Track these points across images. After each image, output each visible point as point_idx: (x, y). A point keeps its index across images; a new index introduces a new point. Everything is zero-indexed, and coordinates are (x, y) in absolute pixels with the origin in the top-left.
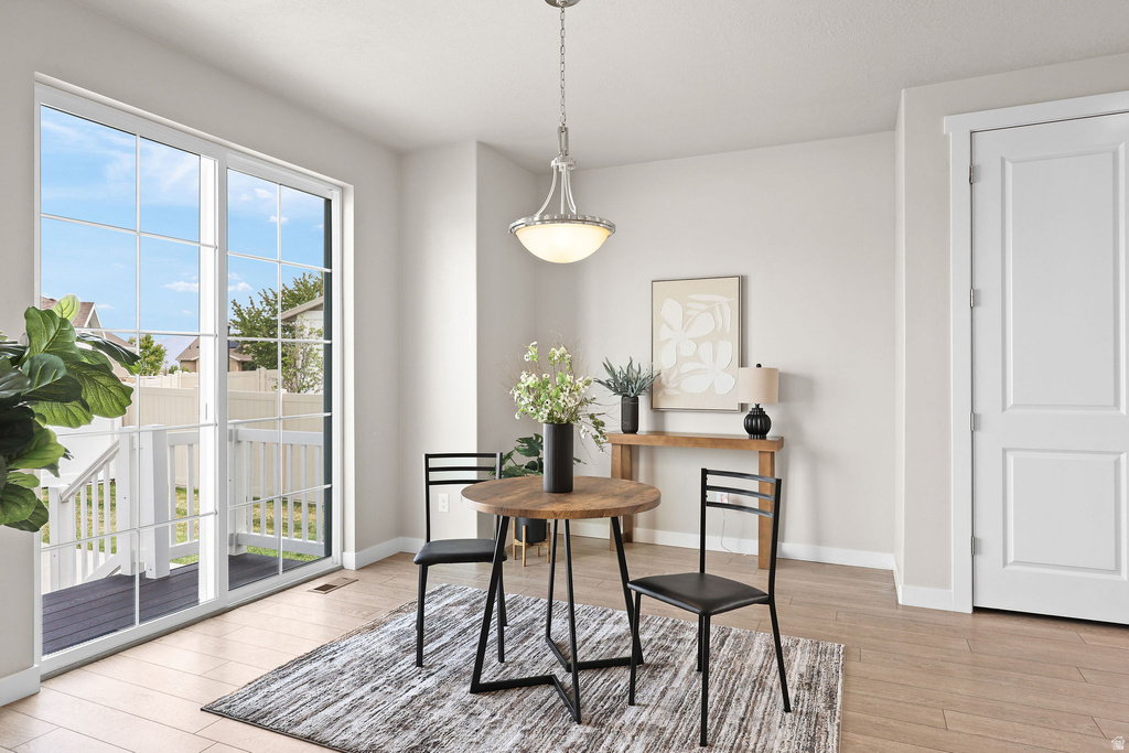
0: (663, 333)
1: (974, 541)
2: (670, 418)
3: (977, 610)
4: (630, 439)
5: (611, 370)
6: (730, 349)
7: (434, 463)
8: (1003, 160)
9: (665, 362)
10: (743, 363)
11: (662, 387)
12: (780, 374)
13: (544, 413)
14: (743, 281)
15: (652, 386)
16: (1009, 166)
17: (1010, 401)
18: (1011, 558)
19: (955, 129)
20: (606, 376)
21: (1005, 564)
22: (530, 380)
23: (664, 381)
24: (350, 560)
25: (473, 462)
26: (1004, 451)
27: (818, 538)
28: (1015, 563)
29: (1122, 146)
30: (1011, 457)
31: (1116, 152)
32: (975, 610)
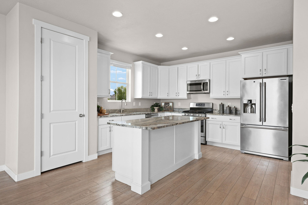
17: (52, 110)
19: (36, 24)
21: (50, 157)
26: (50, 124)
28: (53, 155)
29: (77, 46)
30: (52, 125)
31: (76, 47)
32: (42, 173)
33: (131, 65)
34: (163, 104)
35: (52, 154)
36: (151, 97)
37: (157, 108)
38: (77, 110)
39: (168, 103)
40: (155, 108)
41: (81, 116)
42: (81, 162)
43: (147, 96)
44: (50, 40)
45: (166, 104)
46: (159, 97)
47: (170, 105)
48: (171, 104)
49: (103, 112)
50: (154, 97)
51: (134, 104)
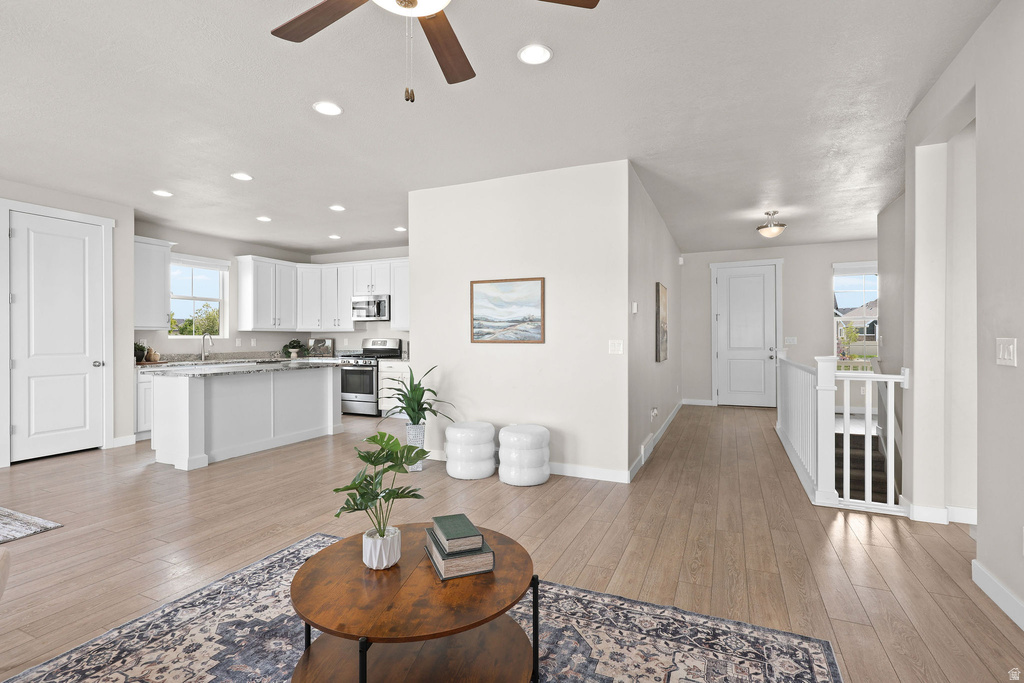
1: (11, 428)
16: (32, 234)
17: (33, 352)
21: (29, 435)
26: (29, 378)
28: (35, 434)
29: (87, 239)
30: (33, 381)
31: (84, 241)
32: (12, 464)
33: (229, 263)
34: (311, 343)
35: (33, 432)
36: (277, 328)
37: (297, 350)
38: (87, 354)
39: (323, 341)
40: (290, 350)
41: (97, 364)
42: (96, 449)
43: (269, 326)
44: (28, 230)
45: (317, 341)
46: (300, 328)
47: (326, 345)
48: (329, 343)
49: (152, 358)
50: (286, 327)
51: (238, 342)
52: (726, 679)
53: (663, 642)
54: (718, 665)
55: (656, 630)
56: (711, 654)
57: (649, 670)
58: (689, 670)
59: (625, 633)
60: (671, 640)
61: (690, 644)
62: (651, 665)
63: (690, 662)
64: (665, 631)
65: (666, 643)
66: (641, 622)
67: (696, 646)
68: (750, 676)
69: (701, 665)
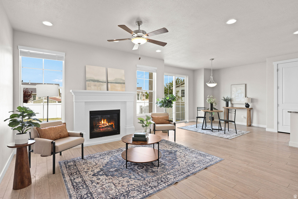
0: (233, 92)
1: (278, 122)
2: (234, 105)
3: (278, 132)
4: (227, 108)
5: (224, 98)
6: (244, 95)
7: (198, 108)
8: (283, 68)
9: (233, 97)
10: (246, 97)
11: (233, 100)
12: (251, 99)
13: (209, 102)
14: (246, 85)
15: (231, 100)
16: (284, 69)
17: (284, 102)
18: (284, 125)
19: (275, 64)
20: (223, 99)
21: (283, 126)
22: (208, 99)
23: (233, 99)
24: (188, 121)
25: (204, 108)
26: (283, 109)
27: (258, 123)
52: (103, 193)
53: (124, 191)
54: (107, 195)
55: (129, 193)
56: (111, 197)
57: (119, 184)
58: (112, 189)
59: (134, 187)
60: (123, 193)
61: (117, 195)
62: (120, 185)
63: (114, 191)
64: (127, 194)
65: (123, 191)
66: (135, 192)
67: (116, 196)
68: (98, 197)
69: (111, 192)
